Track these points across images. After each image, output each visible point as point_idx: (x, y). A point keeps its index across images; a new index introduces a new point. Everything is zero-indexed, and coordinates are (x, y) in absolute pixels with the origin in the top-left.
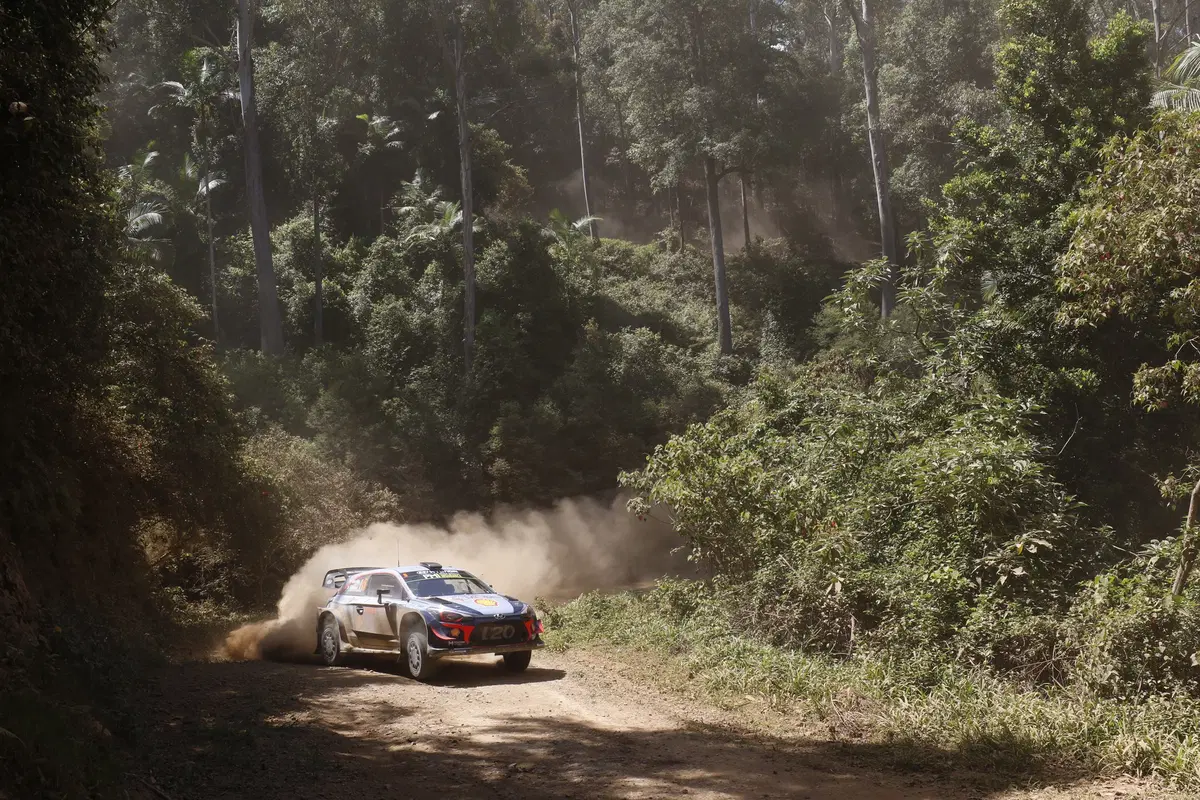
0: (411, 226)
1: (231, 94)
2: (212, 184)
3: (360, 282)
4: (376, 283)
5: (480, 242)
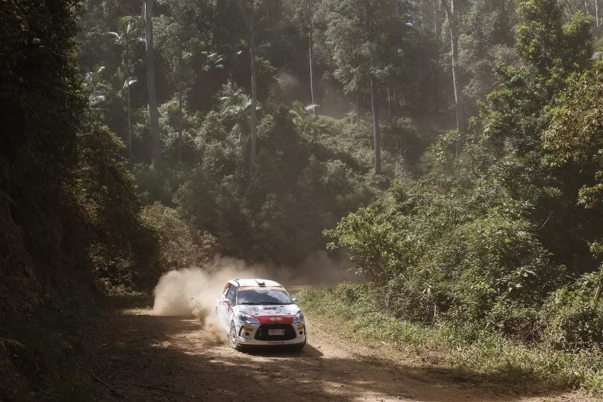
0: (226, 106)
1: (141, 39)
2: (130, 83)
3: (201, 133)
4: (208, 134)
5: (259, 115)
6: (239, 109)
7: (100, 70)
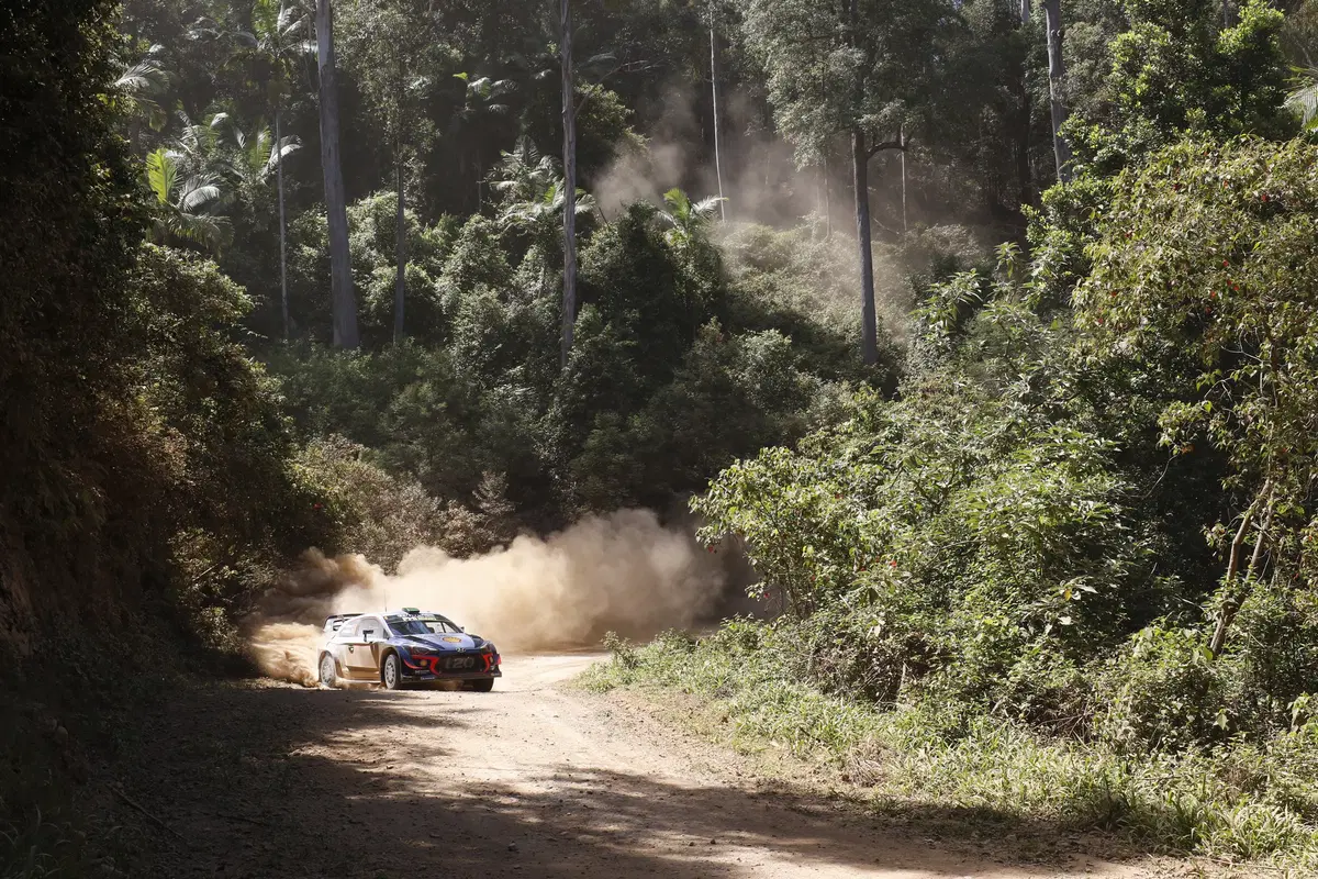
0: (510, 204)
1: (307, 47)
2: (285, 150)
3: (449, 267)
4: (467, 269)
5: (586, 224)
6: (540, 211)
7: (215, 122)
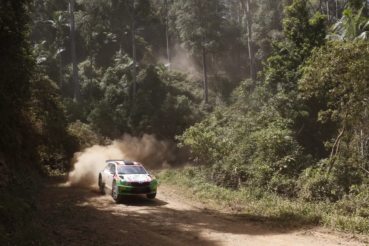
0: (118, 64)
1: (67, 25)
2: (61, 50)
3: (103, 80)
4: (108, 80)
5: (138, 70)
6: (126, 66)
7: (43, 43)
